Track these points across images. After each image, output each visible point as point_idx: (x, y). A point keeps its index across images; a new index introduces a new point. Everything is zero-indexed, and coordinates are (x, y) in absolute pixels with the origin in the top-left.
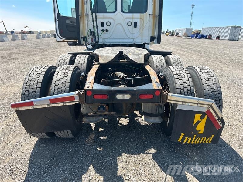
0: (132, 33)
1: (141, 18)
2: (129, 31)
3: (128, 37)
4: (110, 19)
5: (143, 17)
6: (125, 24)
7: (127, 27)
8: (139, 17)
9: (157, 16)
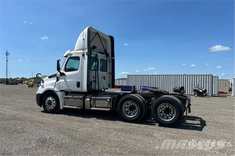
0: (103, 83)
1: (106, 75)
3: (102, 85)
7: (102, 79)
9: (110, 73)
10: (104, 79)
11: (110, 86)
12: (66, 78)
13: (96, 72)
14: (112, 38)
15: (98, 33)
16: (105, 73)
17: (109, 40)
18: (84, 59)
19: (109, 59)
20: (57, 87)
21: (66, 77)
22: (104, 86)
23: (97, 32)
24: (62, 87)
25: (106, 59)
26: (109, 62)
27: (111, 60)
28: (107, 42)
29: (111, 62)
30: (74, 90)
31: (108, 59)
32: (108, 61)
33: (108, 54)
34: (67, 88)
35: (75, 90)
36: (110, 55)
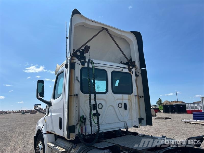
0: (123, 116)
1: (129, 99)
2: (120, 114)
3: (120, 120)
4: (102, 101)
5: (131, 98)
6: (116, 105)
7: (118, 109)
8: (128, 98)
9: (141, 97)
10: (126, 108)
11: (142, 121)
13: (90, 96)
14: (138, 35)
15: (107, 30)
16: (126, 96)
17: (133, 39)
19: (135, 72)
22: (125, 123)
23: (102, 28)
25: (127, 71)
26: (137, 76)
27: (140, 72)
28: (130, 43)
29: (140, 75)
31: (133, 70)
32: (133, 75)
33: (134, 62)
36: (137, 64)
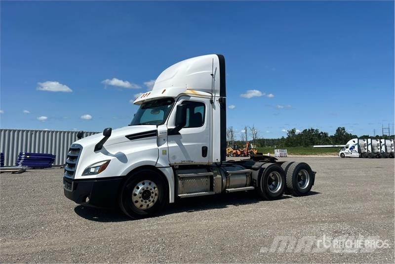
12: (181, 140)
18: (214, 107)
20: (163, 159)
21: (181, 138)
24: (174, 157)
30: (196, 162)
34: (184, 159)
35: (198, 162)
